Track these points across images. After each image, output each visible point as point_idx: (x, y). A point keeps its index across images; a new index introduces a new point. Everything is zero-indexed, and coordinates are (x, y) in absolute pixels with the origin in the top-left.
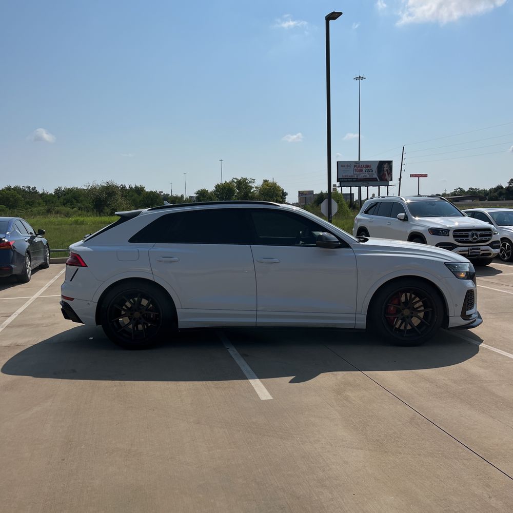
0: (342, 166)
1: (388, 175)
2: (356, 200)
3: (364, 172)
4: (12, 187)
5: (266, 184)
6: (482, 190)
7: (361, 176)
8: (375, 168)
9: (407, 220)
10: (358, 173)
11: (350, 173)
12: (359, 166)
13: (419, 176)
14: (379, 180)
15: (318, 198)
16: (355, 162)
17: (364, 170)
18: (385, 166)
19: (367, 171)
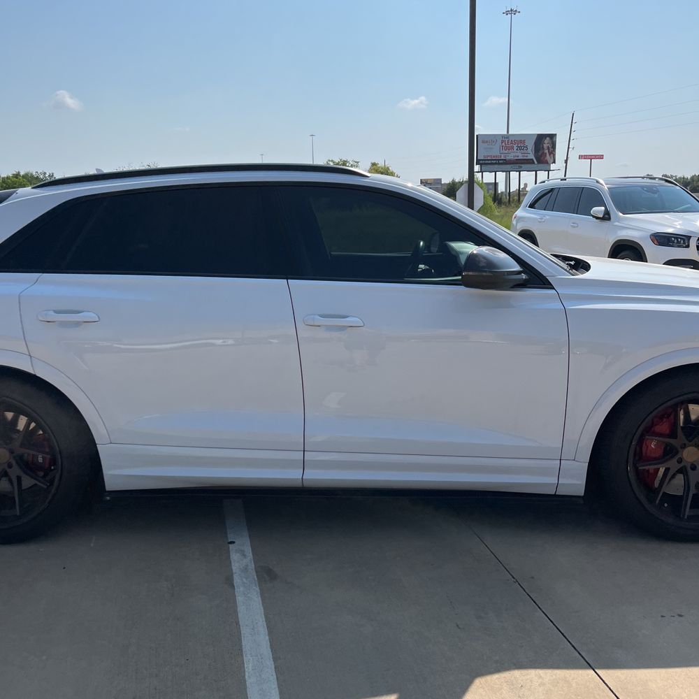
0: (483, 142)
1: (550, 155)
2: (502, 193)
3: (515, 150)
4: (22, 174)
5: (374, 169)
6: (680, 178)
7: (511, 157)
8: (530, 145)
9: (609, 219)
10: (506, 152)
11: (495, 152)
12: (507, 141)
13: (591, 157)
14: (536, 163)
15: (448, 189)
16: (503, 136)
17: (515, 148)
18: (546, 141)
19: (520, 148)
